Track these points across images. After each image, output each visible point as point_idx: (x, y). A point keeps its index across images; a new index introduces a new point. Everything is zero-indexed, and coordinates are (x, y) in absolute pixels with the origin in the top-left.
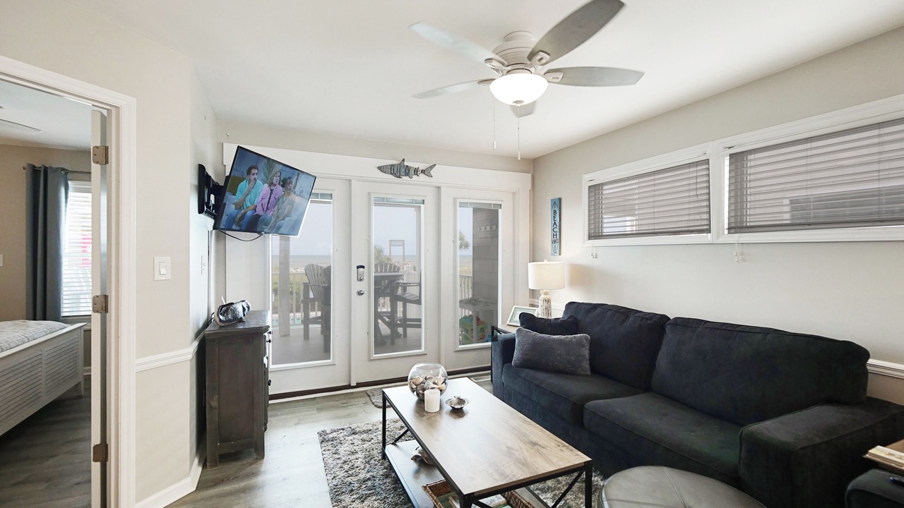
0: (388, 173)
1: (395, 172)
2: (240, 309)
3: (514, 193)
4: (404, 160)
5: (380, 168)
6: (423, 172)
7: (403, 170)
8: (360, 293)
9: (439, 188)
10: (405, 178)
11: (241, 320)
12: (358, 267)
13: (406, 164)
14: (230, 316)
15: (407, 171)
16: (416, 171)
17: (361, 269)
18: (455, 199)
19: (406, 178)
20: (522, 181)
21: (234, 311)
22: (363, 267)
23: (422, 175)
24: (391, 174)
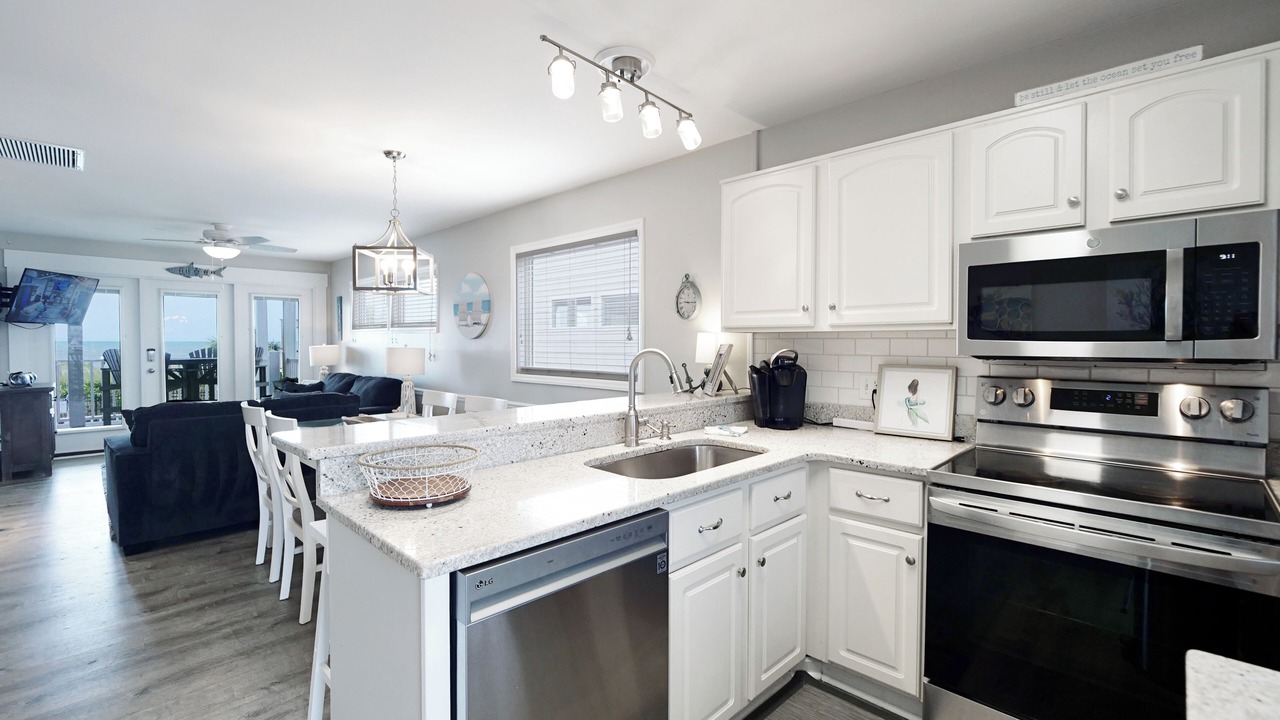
0: (176, 273)
1: (183, 272)
2: (27, 377)
3: (312, 290)
4: (192, 263)
5: (168, 270)
6: (213, 272)
7: (192, 271)
8: (151, 371)
9: (233, 285)
10: (194, 278)
11: (29, 385)
12: (148, 350)
13: (195, 266)
14: (19, 381)
15: (196, 272)
16: (206, 272)
17: (152, 352)
18: (250, 294)
20: (319, 280)
21: (23, 378)
22: (154, 350)
23: (213, 277)
24: (179, 274)
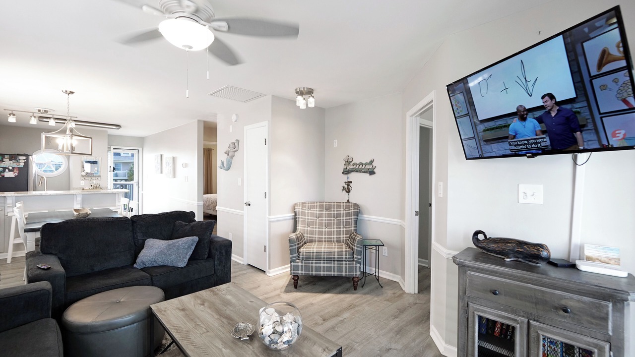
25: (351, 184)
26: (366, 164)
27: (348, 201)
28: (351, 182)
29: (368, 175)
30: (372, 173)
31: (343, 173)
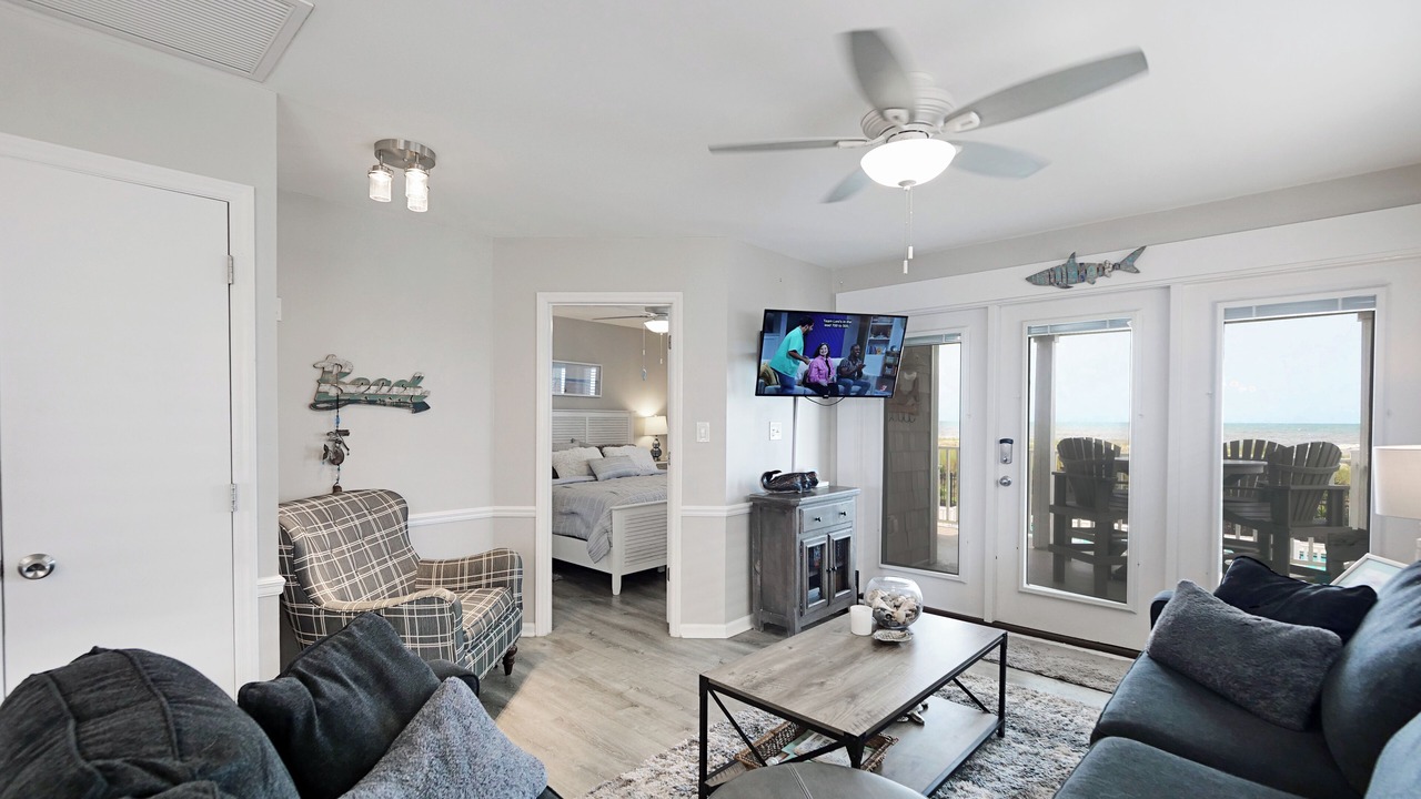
0: (1045, 285)
1: (1058, 279)
4: (1073, 256)
5: (1029, 279)
6: (1116, 267)
7: (1075, 273)
8: (1004, 482)
9: (1166, 285)
12: (1002, 441)
13: (1079, 260)
15: (1082, 273)
16: (1101, 270)
17: (1006, 445)
19: (1085, 285)
22: (1011, 442)
23: (1116, 274)
24: (1051, 284)
25: (345, 439)
26: (402, 384)
27: (336, 489)
28: (346, 433)
29: (405, 413)
30: (420, 406)
31: (314, 406)
